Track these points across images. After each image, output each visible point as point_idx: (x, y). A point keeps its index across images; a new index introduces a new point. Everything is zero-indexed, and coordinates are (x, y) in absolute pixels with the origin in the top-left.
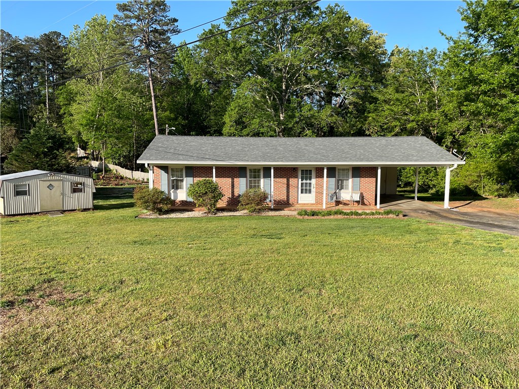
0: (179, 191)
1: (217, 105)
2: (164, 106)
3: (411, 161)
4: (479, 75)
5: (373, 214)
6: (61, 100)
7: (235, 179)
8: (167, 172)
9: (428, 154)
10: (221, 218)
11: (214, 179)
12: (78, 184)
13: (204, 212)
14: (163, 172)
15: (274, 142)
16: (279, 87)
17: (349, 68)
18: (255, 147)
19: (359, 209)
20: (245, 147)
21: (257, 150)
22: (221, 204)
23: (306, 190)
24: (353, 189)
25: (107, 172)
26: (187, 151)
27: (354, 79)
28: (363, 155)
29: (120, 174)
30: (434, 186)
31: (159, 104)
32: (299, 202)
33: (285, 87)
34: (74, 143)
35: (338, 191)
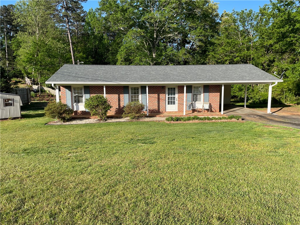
0: (80, 104)
1: (113, 49)
2: (79, 50)
3: (246, 80)
4: (295, 17)
5: (220, 119)
6: (14, 47)
7: (121, 95)
8: (70, 90)
9: (256, 76)
10: (109, 124)
11: (105, 95)
12: (9, 100)
13: (98, 119)
14: (67, 90)
15: (148, 69)
16: (152, 37)
17: (196, 23)
18: (135, 72)
19: (210, 115)
20: (128, 72)
21: (136, 74)
22: (110, 113)
23: (171, 102)
24: (204, 101)
25: (43, 92)
26: (85, 75)
27: (200, 30)
28: (211, 77)
29: (51, 93)
30: (251, 98)
31: (75, 48)
32: (167, 111)
33: (156, 36)
34: (23, 74)
35: (193, 102)
